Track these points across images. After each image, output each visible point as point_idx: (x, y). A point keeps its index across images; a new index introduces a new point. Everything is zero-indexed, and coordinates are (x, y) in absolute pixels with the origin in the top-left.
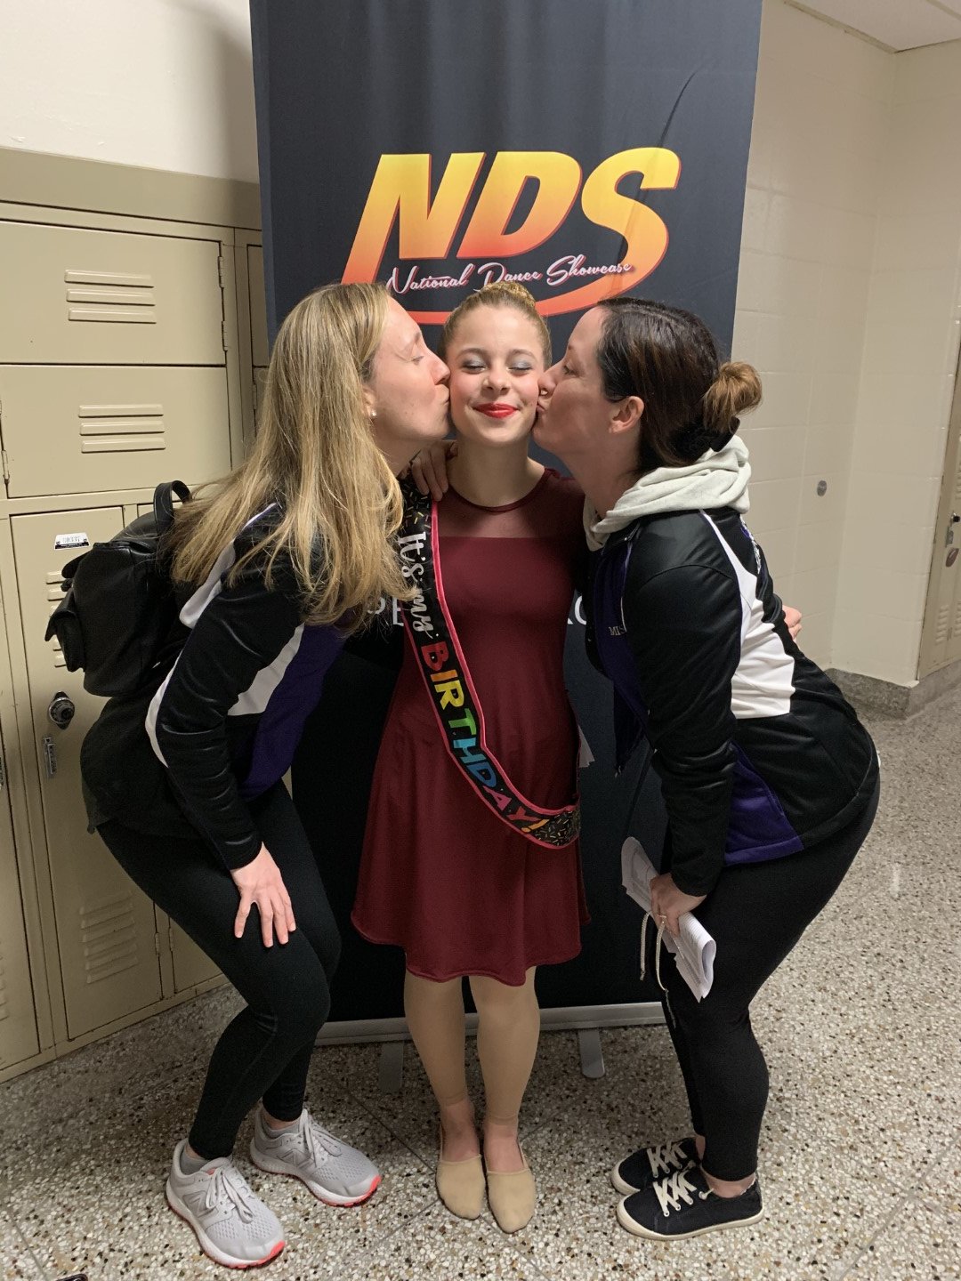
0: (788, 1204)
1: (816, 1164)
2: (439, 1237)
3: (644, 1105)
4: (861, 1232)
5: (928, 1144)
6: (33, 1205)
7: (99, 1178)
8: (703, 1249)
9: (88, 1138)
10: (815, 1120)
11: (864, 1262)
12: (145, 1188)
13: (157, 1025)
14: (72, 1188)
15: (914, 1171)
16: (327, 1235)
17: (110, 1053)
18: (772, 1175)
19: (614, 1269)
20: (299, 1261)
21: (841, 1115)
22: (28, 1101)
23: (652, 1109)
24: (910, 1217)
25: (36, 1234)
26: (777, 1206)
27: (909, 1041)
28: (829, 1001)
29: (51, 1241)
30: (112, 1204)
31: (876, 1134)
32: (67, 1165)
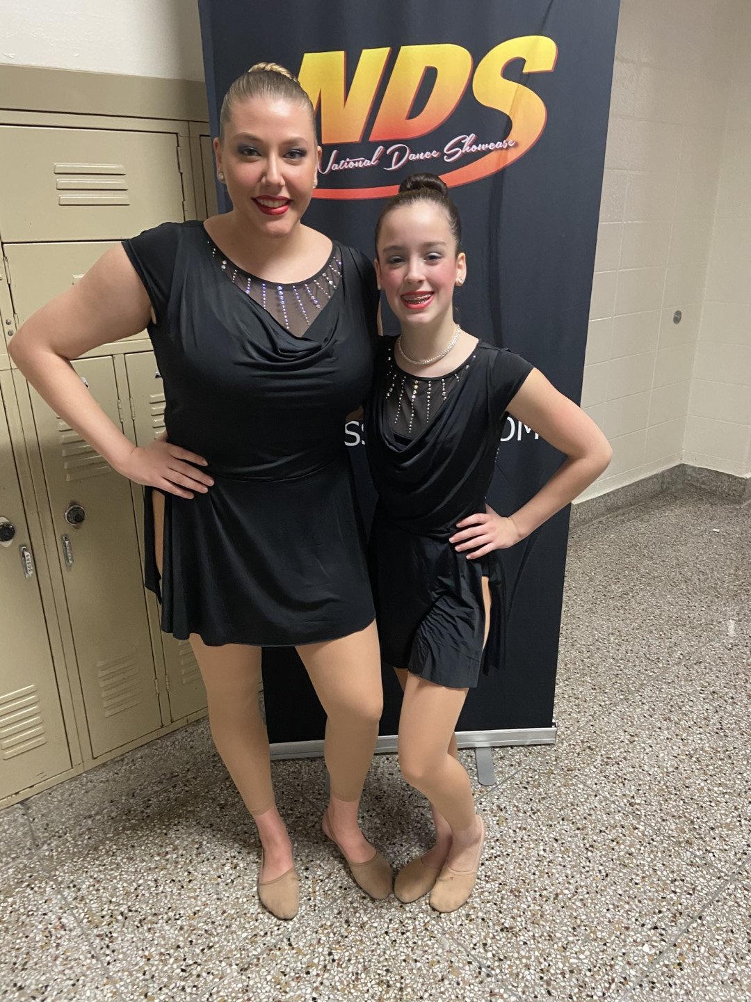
0: (636, 884)
1: (659, 854)
2: (370, 904)
3: (526, 807)
4: (692, 905)
5: (748, 840)
6: (72, 877)
7: (119, 858)
8: (570, 916)
9: (110, 828)
10: (660, 820)
11: (694, 928)
12: (153, 866)
13: (158, 746)
14: (100, 865)
15: (736, 860)
17: (124, 767)
18: (624, 862)
19: (502, 930)
20: (266, 920)
21: (680, 817)
22: (65, 804)
23: (532, 810)
24: (731, 895)
25: (75, 899)
26: (628, 886)
27: (736, 760)
28: (673, 729)
29: (86, 903)
30: (129, 878)
31: (707, 831)
32: (96, 849)
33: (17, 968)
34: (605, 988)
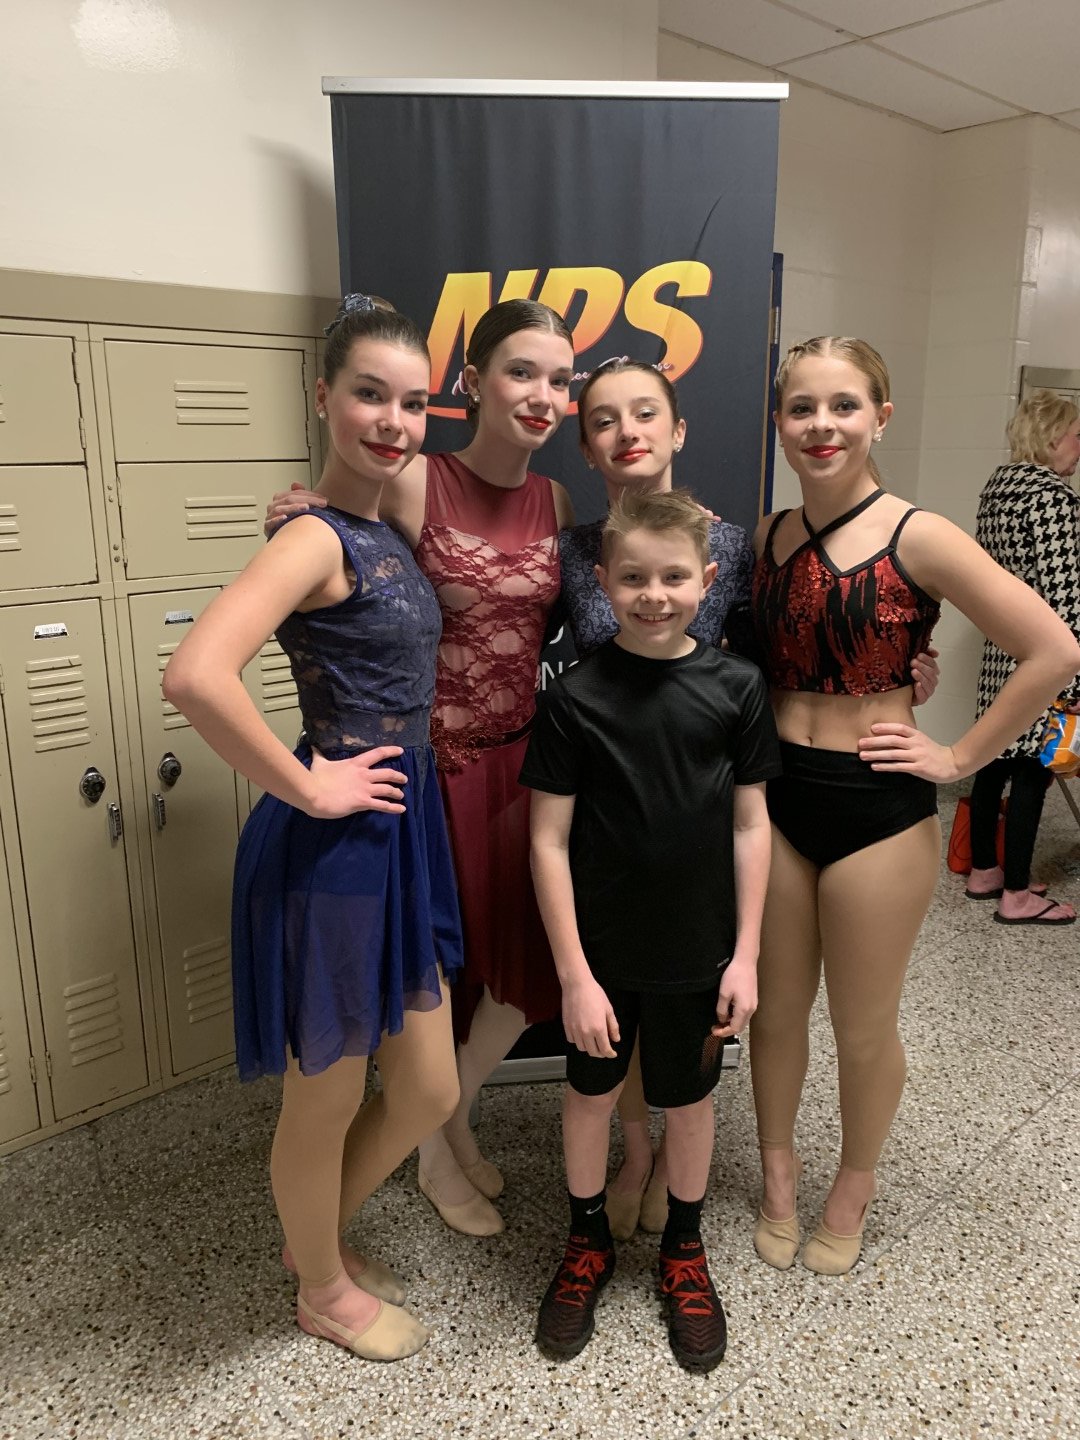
2: (516, 1234)
4: (897, 1225)
5: (964, 1159)
6: (149, 1216)
7: (206, 1196)
9: (192, 1164)
15: (949, 1180)
16: (415, 1234)
20: (392, 1253)
22: (139, 1129)
24: (942, 1214)
25: (155, 1237)
27: (954, 1078)
29: (169, 1242)
30: (220, 1214)
31: (917, 1151)
32: (176, 1186)
33: (90, 1310)
34: (794, 1308)
